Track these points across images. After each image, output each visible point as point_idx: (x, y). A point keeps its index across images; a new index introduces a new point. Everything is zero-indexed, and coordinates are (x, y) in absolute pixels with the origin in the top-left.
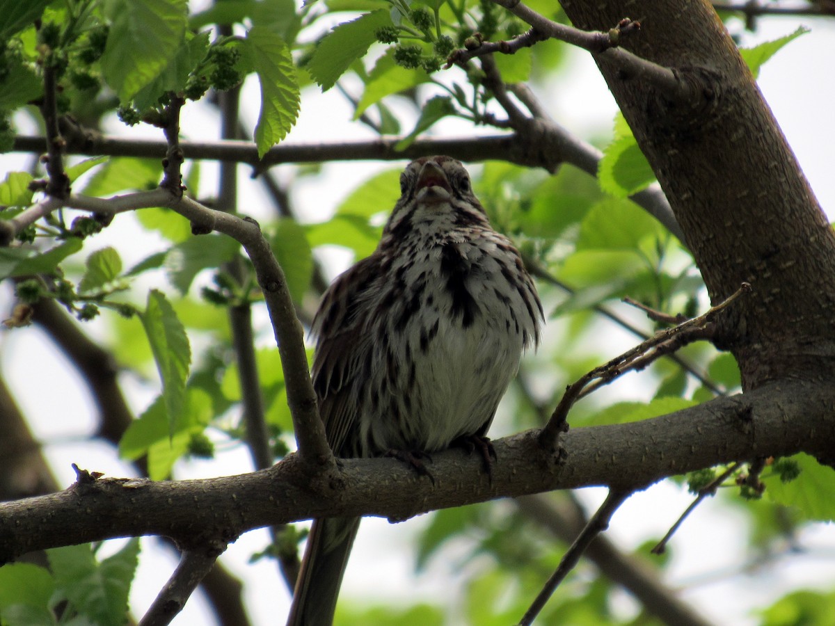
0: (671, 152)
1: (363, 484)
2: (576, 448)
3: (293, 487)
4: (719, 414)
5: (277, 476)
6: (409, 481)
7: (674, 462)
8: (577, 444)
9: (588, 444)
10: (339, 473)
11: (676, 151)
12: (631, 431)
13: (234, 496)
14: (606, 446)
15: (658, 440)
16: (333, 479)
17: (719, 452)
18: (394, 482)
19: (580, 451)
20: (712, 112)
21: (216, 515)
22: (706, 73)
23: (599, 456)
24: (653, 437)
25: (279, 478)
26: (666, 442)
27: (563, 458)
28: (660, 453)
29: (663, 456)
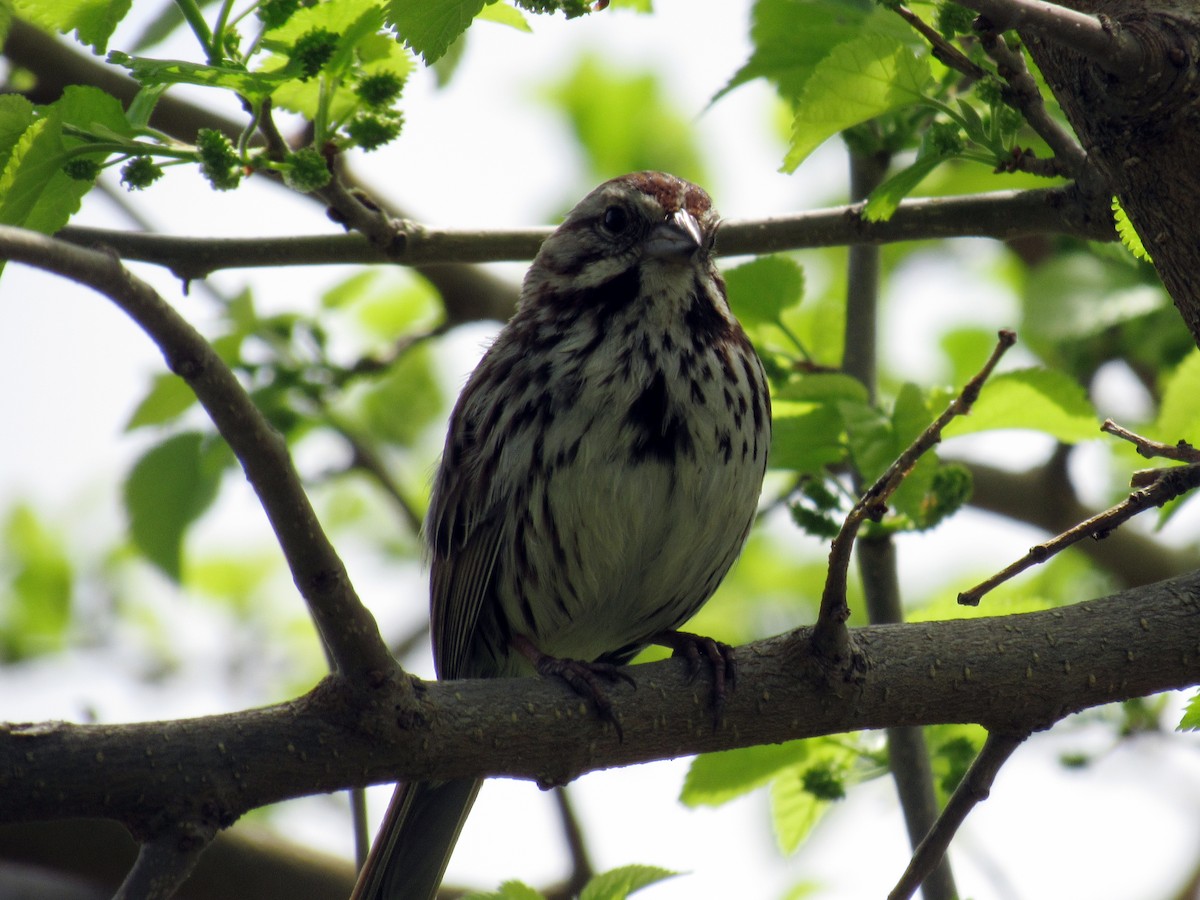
0: (1129, 162)
1: (468, 720)
2: (891, 654)
3: (331, 728)
4: (1186, 598)
5: (304, 711)
6: (558, 713)
7: (1093, 678)
8: (895, 649)
9: (916, 647)
10: (417, 701)
11: (1135, 160)
12: (1009, 627)
13: (221, 746)
14: (953, 651)
15: (1061, 640)
16: (403, 712)
17: (1185, 660)
18: (529, 717)
19: (899, 661)
20: (1186, 89)
21: (187, 779)
22: (1173, 23)
23: (937, 667)
24: (1050, 637)
25: (308, 713)
26: (1076, 644)
27: (860, 671)
28: (1063, 663)
29: (1068, 668)
